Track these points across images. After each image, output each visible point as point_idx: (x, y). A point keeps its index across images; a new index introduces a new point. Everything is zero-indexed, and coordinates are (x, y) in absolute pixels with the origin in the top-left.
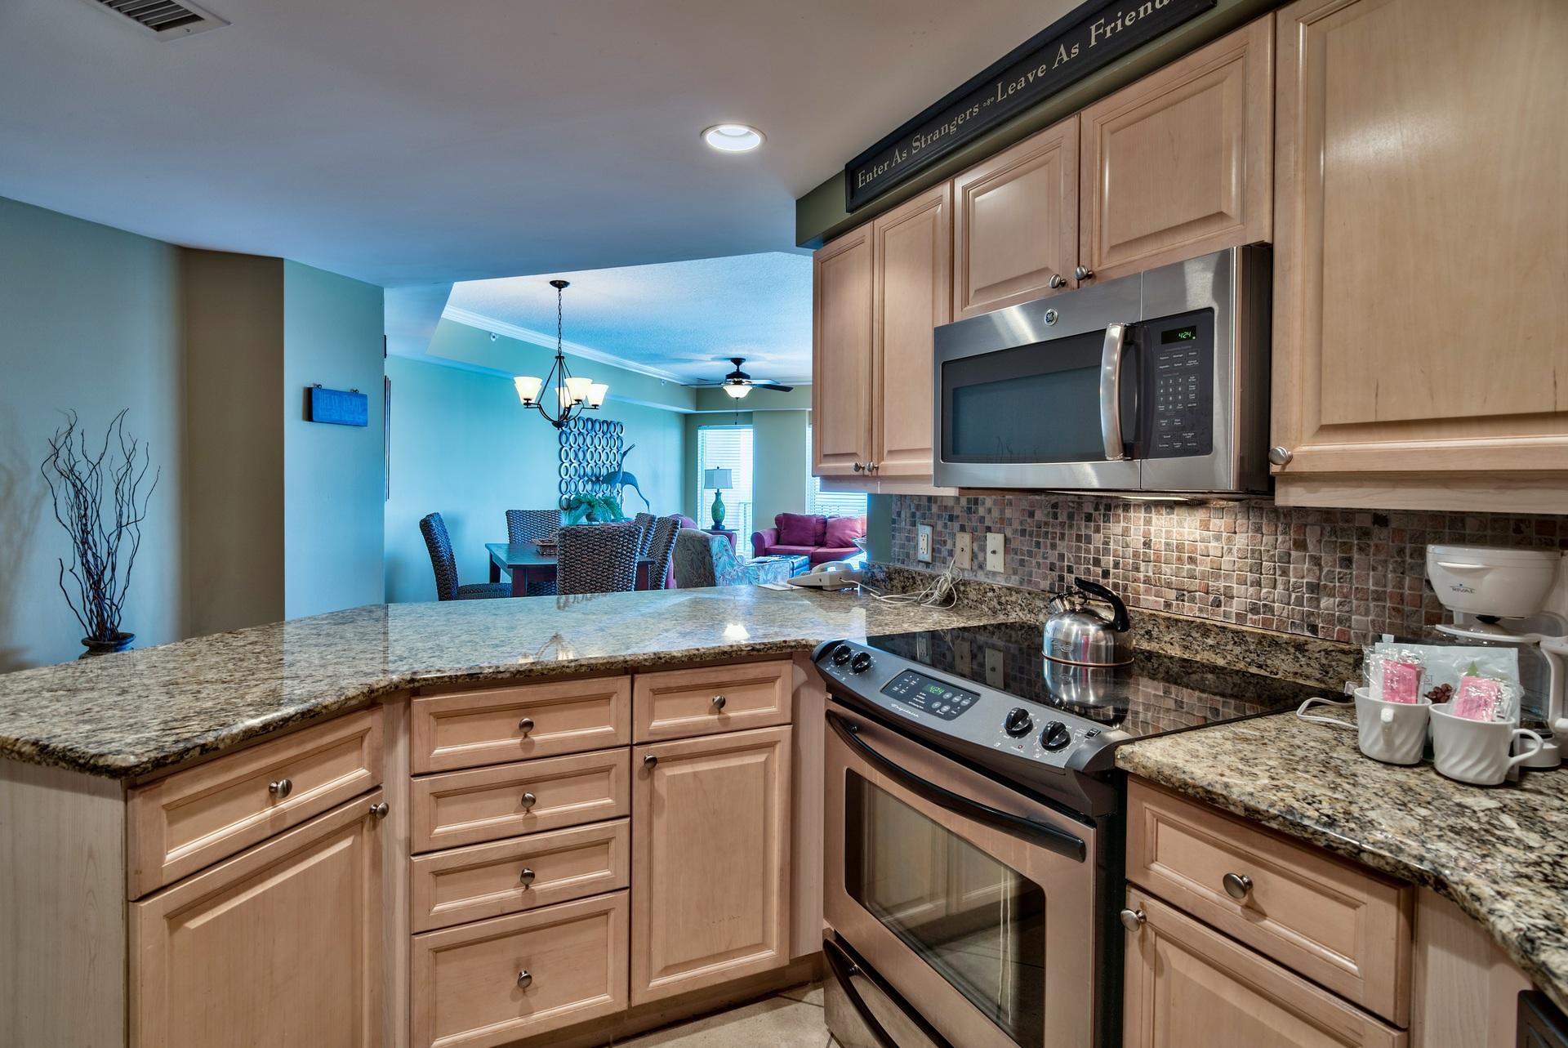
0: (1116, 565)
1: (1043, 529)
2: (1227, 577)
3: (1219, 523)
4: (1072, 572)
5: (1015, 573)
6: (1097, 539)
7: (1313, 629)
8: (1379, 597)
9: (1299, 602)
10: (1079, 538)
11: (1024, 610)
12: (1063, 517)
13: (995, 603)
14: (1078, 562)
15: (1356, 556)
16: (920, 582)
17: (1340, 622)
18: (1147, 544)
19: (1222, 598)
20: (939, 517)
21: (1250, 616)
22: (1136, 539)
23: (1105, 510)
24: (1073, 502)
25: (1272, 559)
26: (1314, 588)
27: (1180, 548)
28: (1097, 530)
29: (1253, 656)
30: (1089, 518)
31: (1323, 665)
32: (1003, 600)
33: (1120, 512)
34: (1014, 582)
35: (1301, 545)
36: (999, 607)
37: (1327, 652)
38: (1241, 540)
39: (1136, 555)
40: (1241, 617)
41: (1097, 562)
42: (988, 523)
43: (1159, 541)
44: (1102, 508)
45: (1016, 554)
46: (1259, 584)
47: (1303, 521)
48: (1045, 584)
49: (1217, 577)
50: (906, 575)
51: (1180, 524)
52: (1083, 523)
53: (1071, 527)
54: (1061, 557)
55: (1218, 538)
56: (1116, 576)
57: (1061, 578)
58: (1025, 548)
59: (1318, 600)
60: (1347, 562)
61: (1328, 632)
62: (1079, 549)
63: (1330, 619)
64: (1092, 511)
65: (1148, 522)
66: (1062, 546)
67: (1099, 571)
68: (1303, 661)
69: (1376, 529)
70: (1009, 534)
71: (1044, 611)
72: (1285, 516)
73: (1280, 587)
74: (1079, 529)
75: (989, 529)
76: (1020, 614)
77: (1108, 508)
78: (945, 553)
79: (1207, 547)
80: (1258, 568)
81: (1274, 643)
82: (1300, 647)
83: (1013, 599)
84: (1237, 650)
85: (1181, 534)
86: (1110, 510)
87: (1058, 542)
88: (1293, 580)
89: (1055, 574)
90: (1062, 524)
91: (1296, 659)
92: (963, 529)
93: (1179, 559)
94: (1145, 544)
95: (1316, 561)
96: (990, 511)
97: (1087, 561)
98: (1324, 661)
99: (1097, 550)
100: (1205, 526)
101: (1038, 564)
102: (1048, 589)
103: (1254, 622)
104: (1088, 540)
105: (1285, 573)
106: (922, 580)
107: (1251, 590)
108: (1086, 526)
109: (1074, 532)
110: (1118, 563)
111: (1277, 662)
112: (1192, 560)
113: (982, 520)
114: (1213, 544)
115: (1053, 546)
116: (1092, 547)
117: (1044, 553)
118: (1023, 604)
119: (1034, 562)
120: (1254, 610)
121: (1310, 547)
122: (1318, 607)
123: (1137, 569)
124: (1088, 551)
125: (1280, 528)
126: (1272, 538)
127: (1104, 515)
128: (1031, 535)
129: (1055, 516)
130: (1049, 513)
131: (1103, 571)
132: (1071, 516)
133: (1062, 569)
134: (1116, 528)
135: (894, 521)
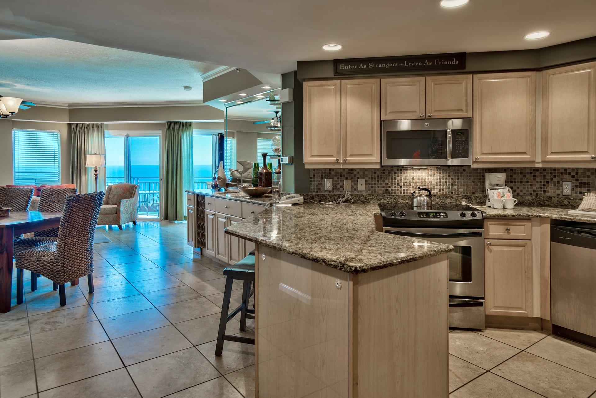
0: (404, 185)
1: (379, 177)
2: (434, 184)
3: (431, 173)
4: (390, 188)
5: (369, 190)
6: (398, 178)
7: (452, 193)
8: (464, 185)
9: (449, 188)
10: (392, 179)
11: (375, 200)
12: (387, 173)
13: (364, 200)
14: (392, 184)
15: (460, 177)
16: (329, 197)
17: (457, 191)
18: (413, 179)
19: (432, 189)
20: (335, 176)
21: (439, 192)
22: (409, 178)
23: (400, 171)
24: (390, 169)
25: (443, 179)
26: (452, 185)
27: (422, 179)
28: (398, 176)
29: (442, 201)
30: (395, 173)
31: (456, 200)
32: (367, 198)
33: (405, 171)
34: (369, 192)
35: (449, 176)
36: (365, 201)
37: (457, 197)
38: (437, 175)
39: (410, 181)
40: (437, 193)
41: (398, 184)
42: (358, 176)
43: (416, 178)
44: (399, 170)
45: (370, 184)
46: (440, 185)
47: (450, 171)
48: (382, 192)
49: (431, 185)
50: (321, 196)
51: (422, 173)
52: (394, 174)
53: (389, 176)
54: (387, 184)
55: (431, 176)
56: (404, 187)
57: (387, 190)
58: (373, 183)
59: (453, 187)
60: (458, 179)
61: (455, 193)
62: (392, 181)
63: (455, 191)
64: (396, 171)
65: (413, 174)
66: (386, 181)
67: (399, 186)
68: (452, 199)
69: (463, 172)
70: (367, 179)
71: (383, 199)
72: (446, 170)
73: (445, 185)
74: (392, 176)
75: (358, 178)
76: (374, 201)
77: (401, 170)
78: (338, 186)
79: (428, 178)
80: (440, 182)
81: (446, 197)
82: (452, 197)
83: (371, 197)
84: (438, 200)
85: (422, 175)
86: (402, 171)
87: (385, 180)
88: (448, 183)
89: (384, 189)
90: (386, 175)
91: (451, 199)
92: (347, 179)
93: (422, 181)
94: (412, 179)
95: (452, 179)
96: (358, 173)
97: (395, 184)
98: (456, 199)
99: (398, 181)
100: (428, 173)
101: (378, 187)
102: (382, 193)
103: (440, 193)
104: (395, 179)
105: (446, 182)
106: (330, 197)
107: (439, 187)
108: (394, 175)
109: (390, 177)
110: (405, 184)
111: (447, 201)
112: (425, 181)
113: (355, 175)
114: (430, 177)
115: (384, 181)
116: (396, 180)
117: (380, 184)
118: (375, 199)
119: (377, 186)
120: (440, 191)
121: (451, 176)
122: (453, 188)
123: (410, 185)
124: (395, 182)
125: (445, 173)
126: (443, 175)
127: (400, 172)
128: (375, 179)
129: (384, 173)
130: (381, 172)
131: (400, 187)
132: (389, 173)
133: (387, 187)
134: (404, 175)
135: (311, 178)
